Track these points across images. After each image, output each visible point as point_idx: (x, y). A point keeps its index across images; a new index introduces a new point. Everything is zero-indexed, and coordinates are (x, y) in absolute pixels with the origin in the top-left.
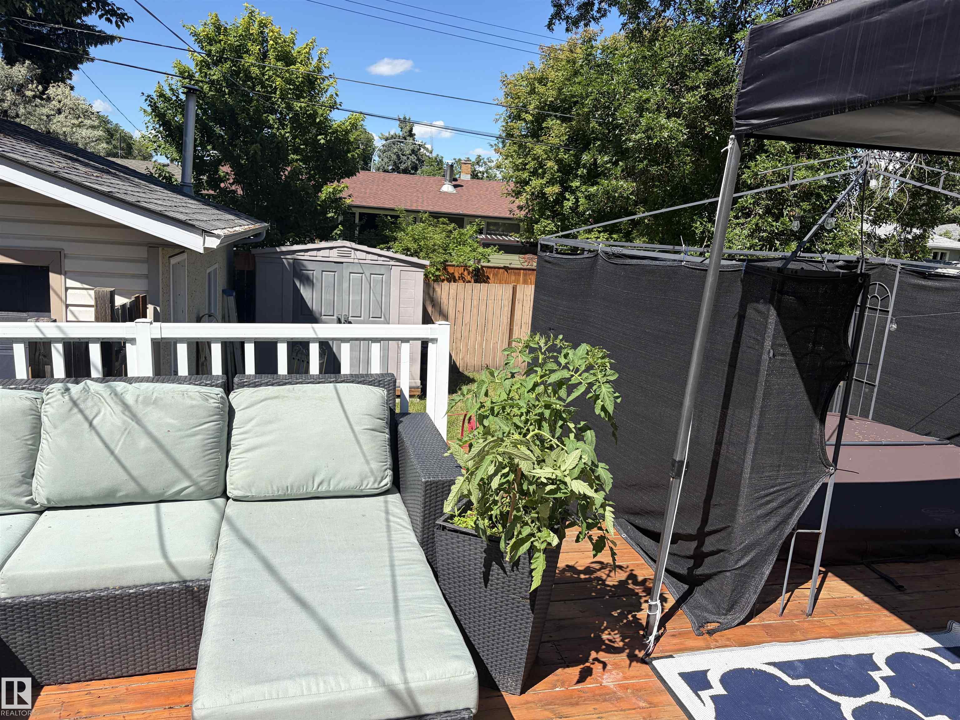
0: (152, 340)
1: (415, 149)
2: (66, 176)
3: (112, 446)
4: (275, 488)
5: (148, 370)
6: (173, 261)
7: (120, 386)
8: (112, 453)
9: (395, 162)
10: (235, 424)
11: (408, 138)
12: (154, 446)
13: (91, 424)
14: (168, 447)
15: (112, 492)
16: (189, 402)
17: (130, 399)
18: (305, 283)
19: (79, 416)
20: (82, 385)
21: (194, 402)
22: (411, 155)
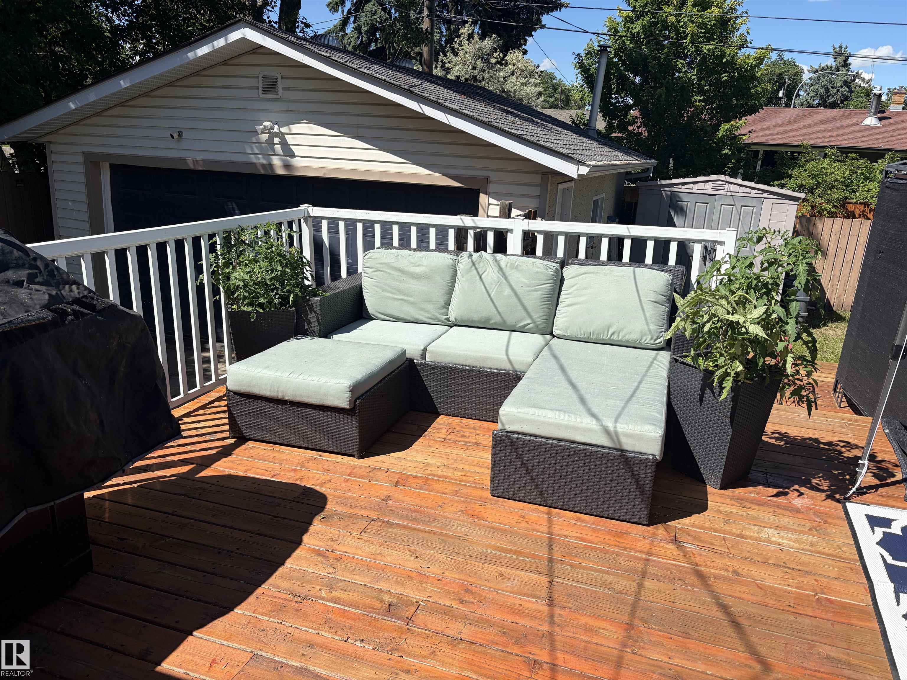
0: (523, 230)
1: (849, 80)
2: (495, 124)
3: (490, 292)
4: (582, 333)
5: (518, 250)
6: (561, 186)
7: (499, 256)
8: (490, 296)
9: (822, 97)
10: (564, 288)
11: (841, 69)
12: (513, 294)
13: (480, 277)
14: (521, 296)
15: (488, 320)
16: (537, 270)
17: (503, 265)
18: (679, 213)
19: (475, 271)
20: (479, 253)
21: (539, 270)
22: (842, 87)
